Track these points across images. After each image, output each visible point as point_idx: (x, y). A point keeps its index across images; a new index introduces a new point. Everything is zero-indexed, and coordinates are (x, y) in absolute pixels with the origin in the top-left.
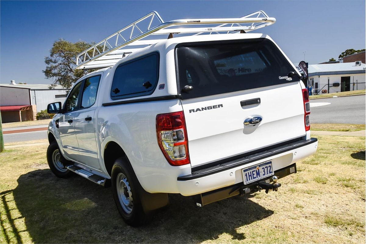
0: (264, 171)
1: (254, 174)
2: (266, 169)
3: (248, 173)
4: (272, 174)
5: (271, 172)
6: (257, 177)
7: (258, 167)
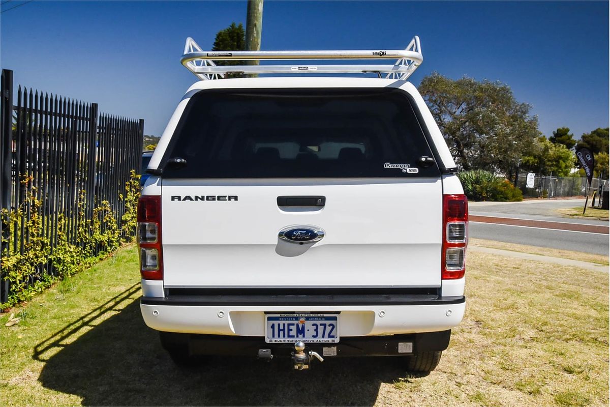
0: (316, 330)
1: (291, 330)
2: (321, 329)
3: (279, 325)
4: (332, 341)
5: (333, 337)
6: (297, 336)
7: (302, 319)
